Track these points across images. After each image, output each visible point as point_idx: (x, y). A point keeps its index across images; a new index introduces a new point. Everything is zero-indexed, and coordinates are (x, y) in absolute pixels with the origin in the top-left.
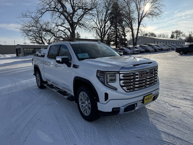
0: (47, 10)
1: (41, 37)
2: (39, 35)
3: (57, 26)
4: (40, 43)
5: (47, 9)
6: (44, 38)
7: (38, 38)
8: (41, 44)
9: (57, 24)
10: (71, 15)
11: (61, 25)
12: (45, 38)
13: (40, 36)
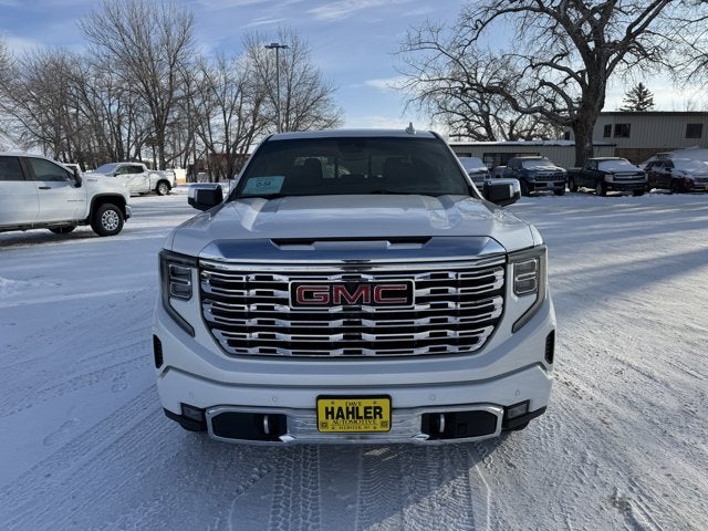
0: (499, 13)
1: (486, 115)
2: (480, 107)
3: (533, 67)
4: (480, 137)
5: (499, 8)
6: (495, 116)
7: (476, 118)
8: (484, 138)
9: (536, 61)
10: (597, 16)
11: (552, 64)
12: (499, 116)
13: (481, 111)
